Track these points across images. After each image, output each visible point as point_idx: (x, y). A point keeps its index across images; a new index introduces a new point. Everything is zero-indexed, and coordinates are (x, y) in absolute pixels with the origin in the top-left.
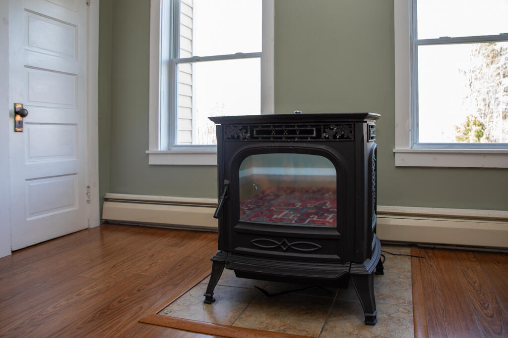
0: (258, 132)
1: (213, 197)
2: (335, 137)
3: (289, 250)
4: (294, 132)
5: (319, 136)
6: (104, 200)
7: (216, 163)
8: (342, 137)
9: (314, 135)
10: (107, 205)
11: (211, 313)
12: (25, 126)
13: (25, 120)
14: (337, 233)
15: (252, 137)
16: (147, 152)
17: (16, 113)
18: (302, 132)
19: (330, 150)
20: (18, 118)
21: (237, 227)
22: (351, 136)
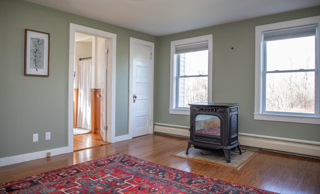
0: (201, 109)
1: (188, 126)
2: (220, 112)
3: (208, 141)
4: (210, 110)
5: (216, 111)
6: (154, 125)
7: (190, 115)
8: (222, 112)
9: (215, 111)
10: (155, 126)
11: (187, 156)
12: (136, 101)
13: (136, 99)
14: (220, 137)
15: (199, 110)
16: (169, 109)
17: (134, 97)
18: (212, 110)
19: (219, 115)
20: (134, 98)
21: (195, 134)
22: (224, 111)
